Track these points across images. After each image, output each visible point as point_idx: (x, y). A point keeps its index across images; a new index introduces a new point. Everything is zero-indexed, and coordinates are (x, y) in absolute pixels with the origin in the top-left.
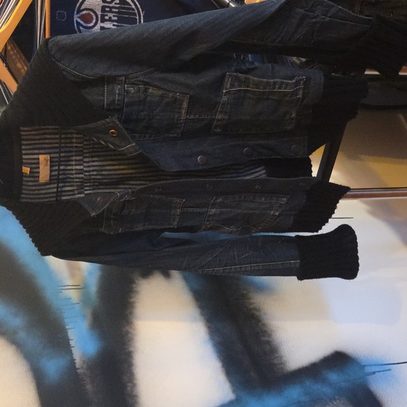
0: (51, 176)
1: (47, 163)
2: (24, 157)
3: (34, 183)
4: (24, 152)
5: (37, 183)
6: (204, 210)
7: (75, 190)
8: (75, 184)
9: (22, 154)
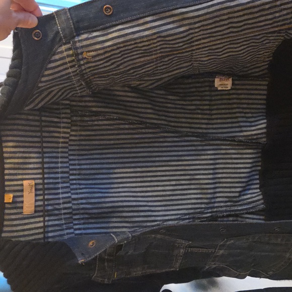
0: (36, 206)
1: (31, 190)
2: (7, 183)
3: (17, 217)
4: (6, 177)
5: (20, 216)
6: (210, 251)
7: (63, 224)
8: (63, 216)
9: (4, 180)
